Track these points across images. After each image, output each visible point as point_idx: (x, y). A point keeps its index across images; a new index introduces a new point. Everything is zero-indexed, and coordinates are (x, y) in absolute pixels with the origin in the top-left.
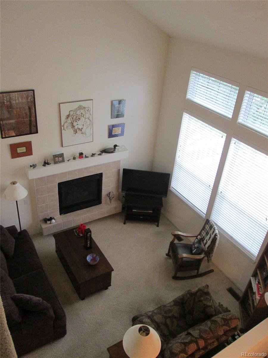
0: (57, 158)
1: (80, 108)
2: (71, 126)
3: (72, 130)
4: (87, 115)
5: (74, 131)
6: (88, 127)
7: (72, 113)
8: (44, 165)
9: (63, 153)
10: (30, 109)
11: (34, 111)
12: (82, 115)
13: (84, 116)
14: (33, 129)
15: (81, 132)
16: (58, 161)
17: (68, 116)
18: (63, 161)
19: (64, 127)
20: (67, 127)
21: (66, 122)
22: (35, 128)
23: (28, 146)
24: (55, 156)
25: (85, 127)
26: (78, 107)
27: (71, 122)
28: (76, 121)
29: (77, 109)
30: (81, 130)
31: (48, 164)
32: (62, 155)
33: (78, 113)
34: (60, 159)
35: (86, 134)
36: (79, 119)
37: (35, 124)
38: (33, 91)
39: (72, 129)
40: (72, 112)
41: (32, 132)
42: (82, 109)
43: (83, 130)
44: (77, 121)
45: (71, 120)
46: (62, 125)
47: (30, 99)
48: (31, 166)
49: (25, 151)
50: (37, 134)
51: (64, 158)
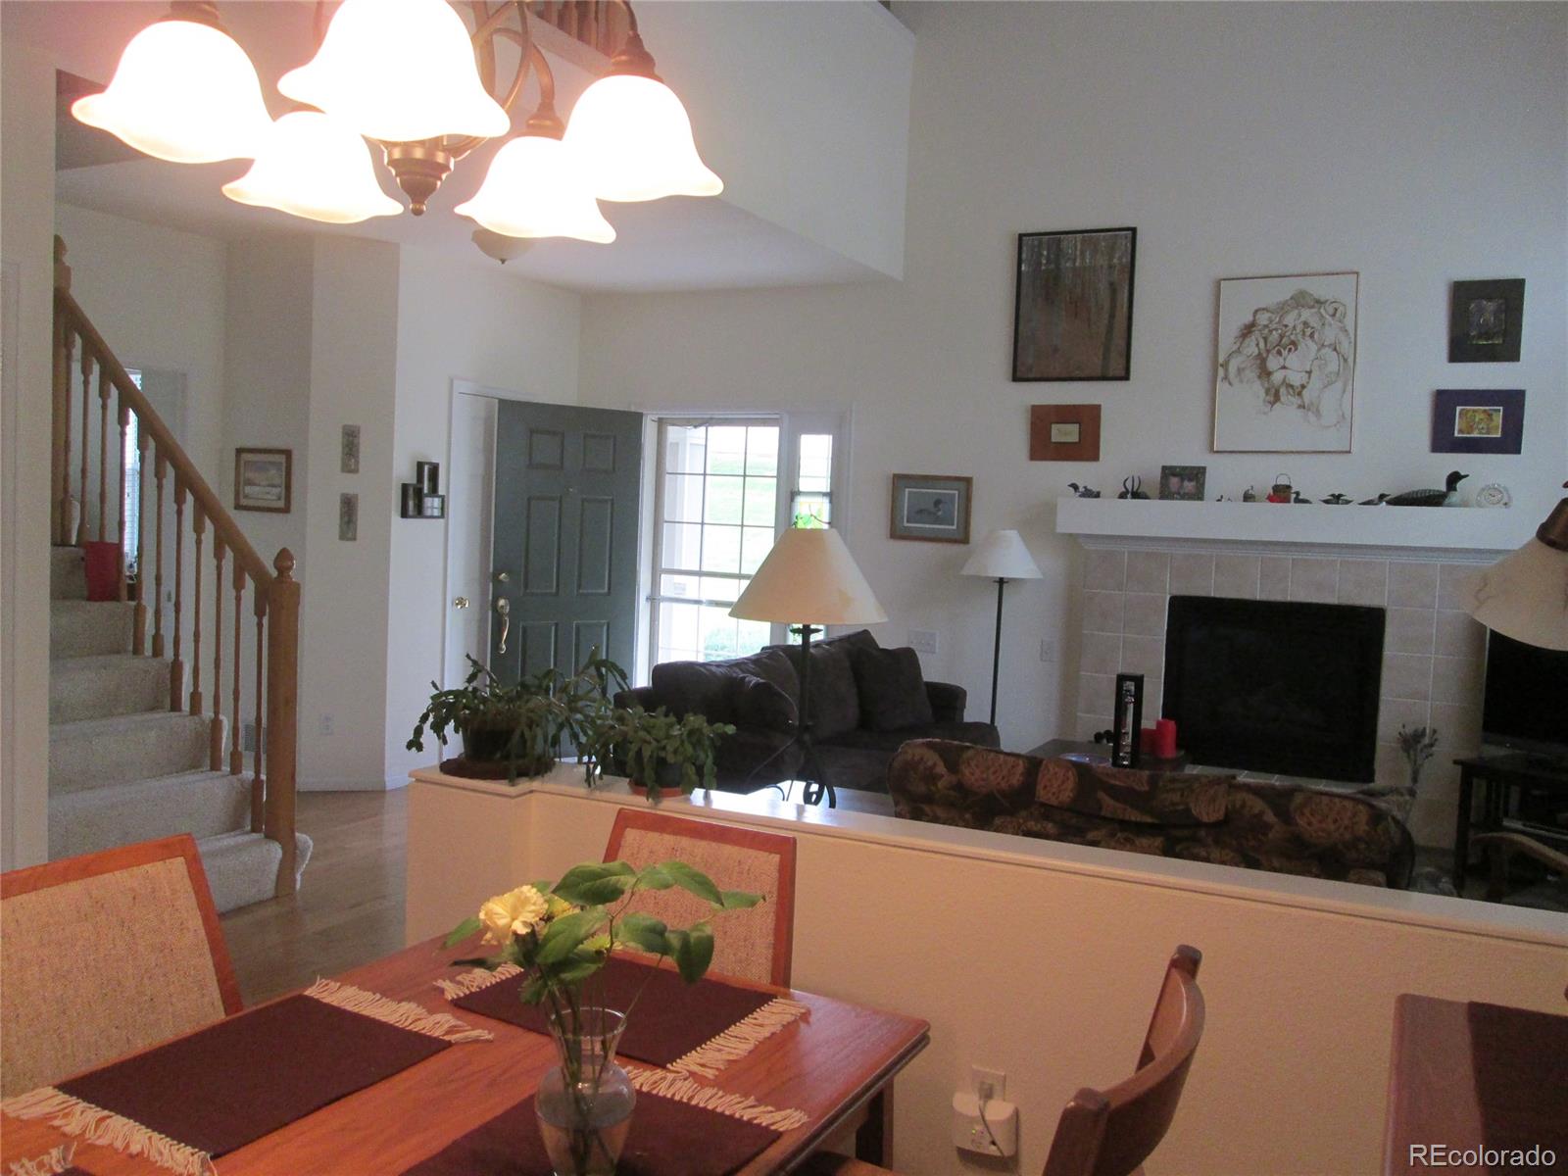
0: (1174, 481)
1: (1300, 300)
2: (1258, 371)
3: (1258, 388)
4: (1330, 335)
5: (1267, 392)
6: (1330, 383)
7: (1263, 319)
8: (1122, 496)
9: (1204, 468)
10: (1113, 289)
11: (1126, 301)
12: (1308, 331)
13: (1316, 336)
14: (1116, 367)
15: (1296, 400)
16: (1179, 493)
17: (1248, 330)
18: (1198, 495)
19: (1226, 370)
20: (1240, 371)
21: (1238, 351)
22: (1123, 361)
23: (1088, 418)
24: (1168, 472)
25: (1315, 384)
26: (1292, 298)
27: (1260, 354)
28: (1279, 353)
29: (1286, 303)
30: (1299, 394)
31: (1136, 495)
32: (1197, 475)
33: (1290, 319)
34: (1189, 486)
35: (1318, 413)
36: (1293, 343)
37: (1123, 343)
38: (1134, 230)
39: (1258, 382)
40: (1267, 315)
41: (1111, 374)
42: (1313, 307)
43: (1305, 392)
44: (1285, 353)
45: (1257, 345)
46: (1221, 360)
47: (1120, 258)
48: (1075, 487)
49: (1075, 438)
50: (1127, 382)
51: (1203, 485)
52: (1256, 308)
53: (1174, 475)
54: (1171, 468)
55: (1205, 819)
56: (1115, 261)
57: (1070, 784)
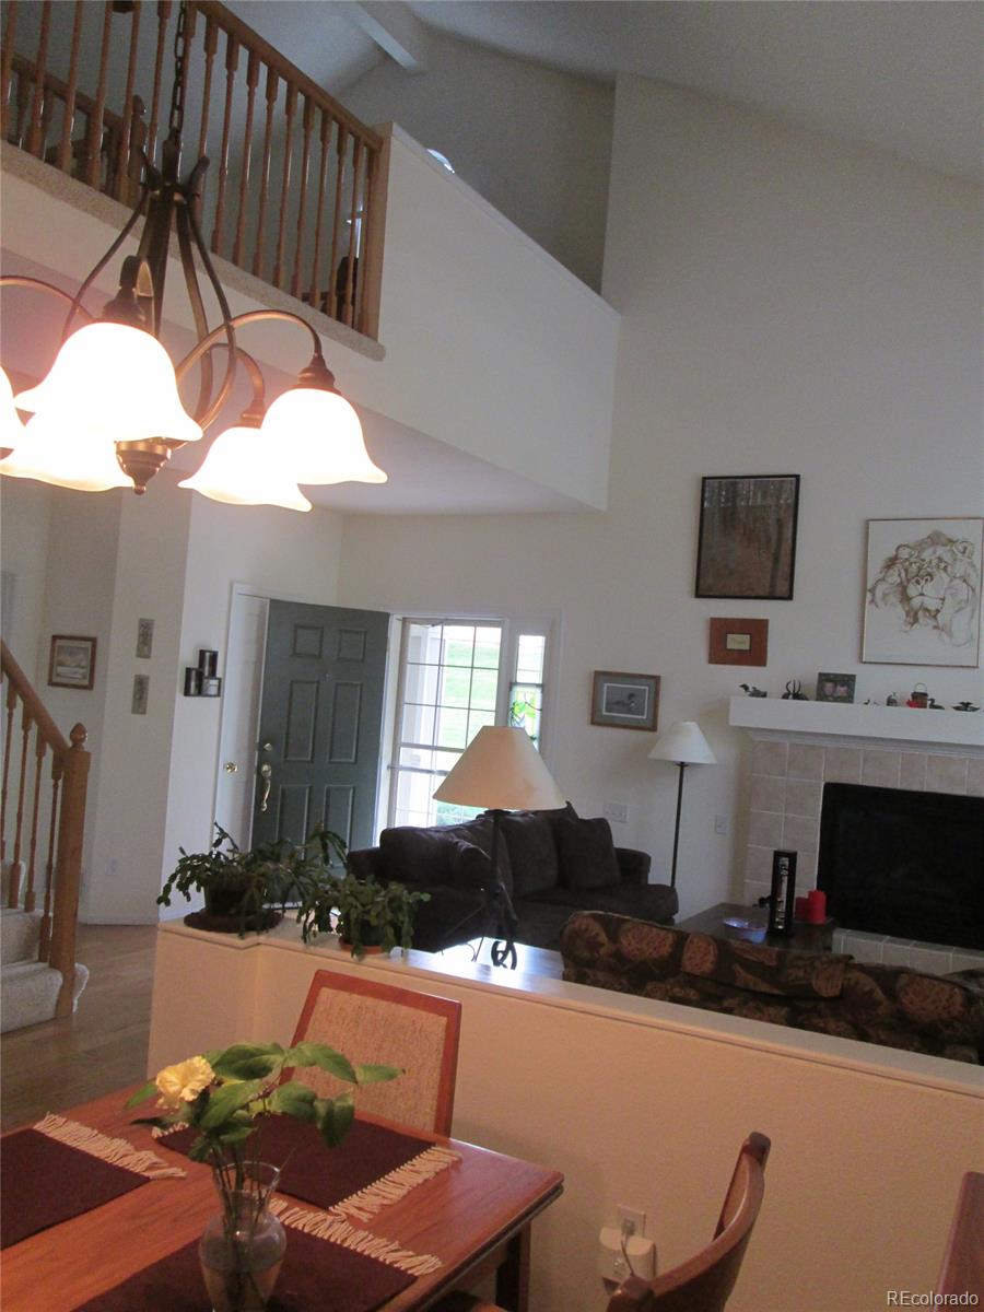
0: (829, 686)
1: (935, 539)
2: (899, 597)
3: (900, 611)
4: (960, 568)
5: (908, 614)
6: (961, 609)
7: (904, 553)
8: (785, 697)
9: (854, 676)
10: (780, 524)
11: (790, 535)
12: (942, 565)
13: (949, 568)
14: (782, 588)
15: (932, 622)
16: (832, 696)
17: (891, 563)
18: (849, 698)
19: (874, 595)
20: (885, 595)
21: (883, 579)
22: (787, 584)
23: (757, 630)
24: (824, 678)
25: (948, 609)
26: (928, 537)
27: (901, 582)
28: (918, 582)
29: (923, 541)
30: (935, 617)
31: (797, 696)
32: (848, 681)
33: (927, 555)
34: (841, 690)
35: (950, 634)
36: (930, 574)
37: (787, 569)
38: (797, 477)
39: (900, 606)
40: (908, 550)
41: (777, 595)
42: (946, 545)
43: (939, 616)
44: (922, 582)
45: (899, 575)
46: (869, 586)
47: (786, 498)
48: (745, 687)
49: (746, 647)
50: (789, 602)
51: (853, 690)
52: (898, 544)
53: (831, 681)
54: (825, 675)
55: (825, 995)
56: (782, 502)
57: (711, 957)
